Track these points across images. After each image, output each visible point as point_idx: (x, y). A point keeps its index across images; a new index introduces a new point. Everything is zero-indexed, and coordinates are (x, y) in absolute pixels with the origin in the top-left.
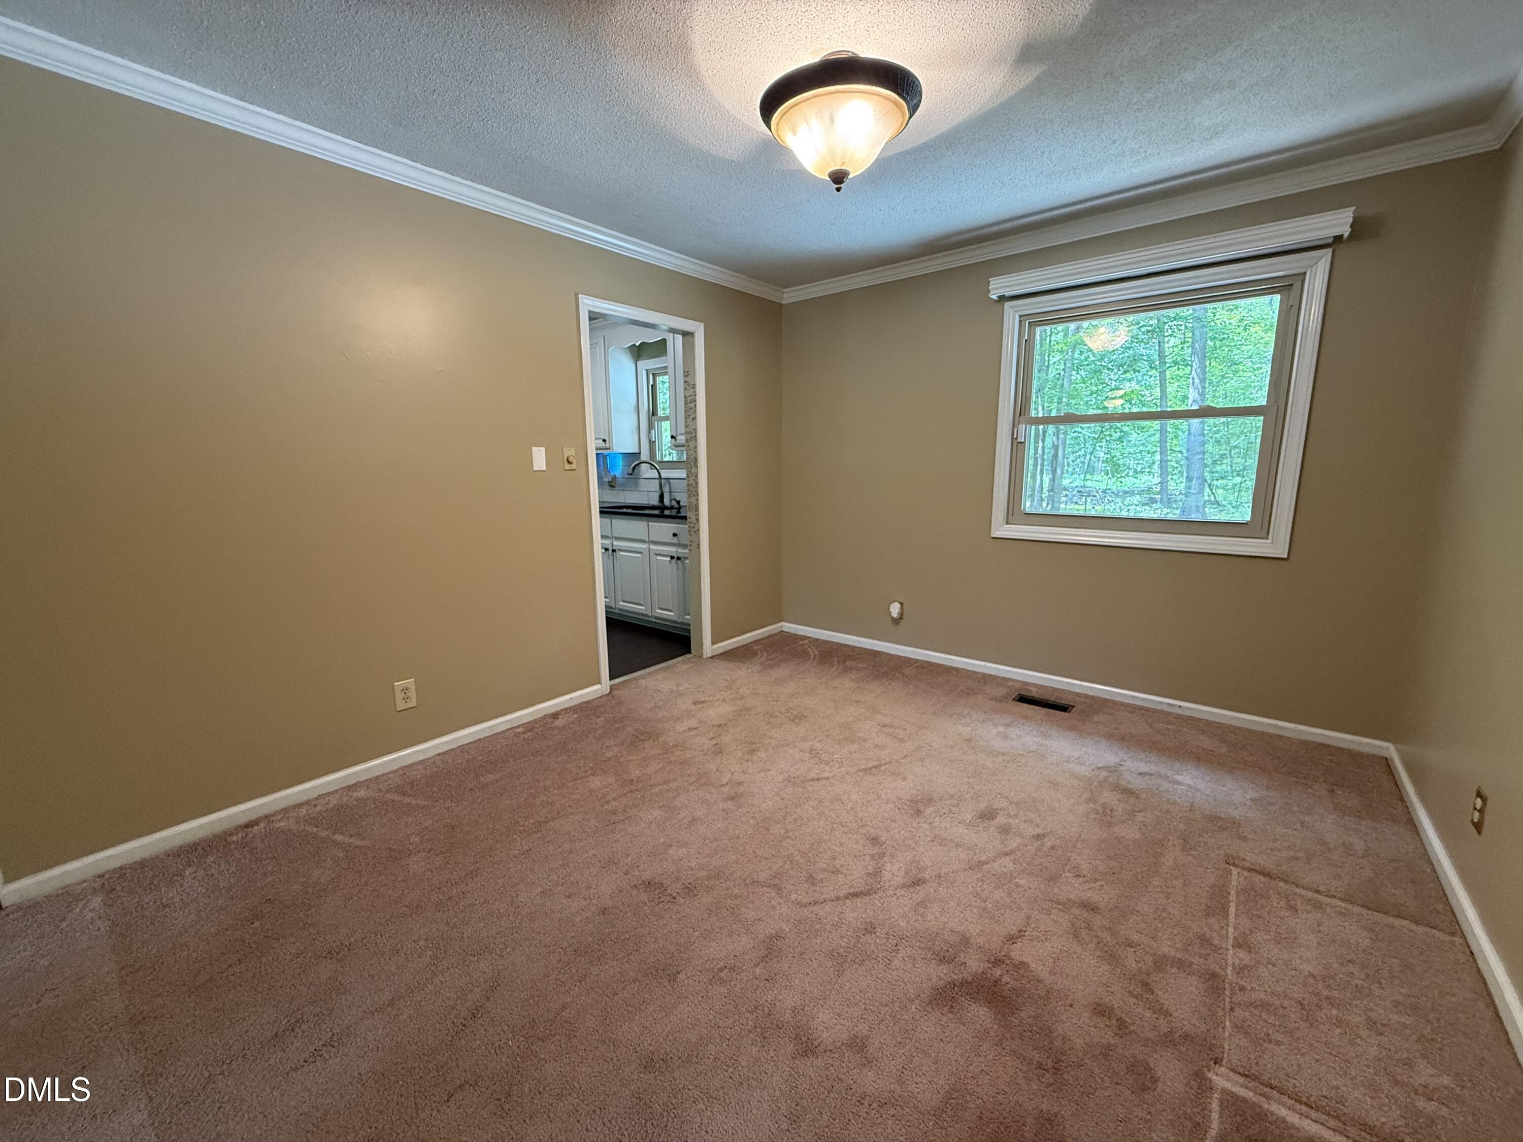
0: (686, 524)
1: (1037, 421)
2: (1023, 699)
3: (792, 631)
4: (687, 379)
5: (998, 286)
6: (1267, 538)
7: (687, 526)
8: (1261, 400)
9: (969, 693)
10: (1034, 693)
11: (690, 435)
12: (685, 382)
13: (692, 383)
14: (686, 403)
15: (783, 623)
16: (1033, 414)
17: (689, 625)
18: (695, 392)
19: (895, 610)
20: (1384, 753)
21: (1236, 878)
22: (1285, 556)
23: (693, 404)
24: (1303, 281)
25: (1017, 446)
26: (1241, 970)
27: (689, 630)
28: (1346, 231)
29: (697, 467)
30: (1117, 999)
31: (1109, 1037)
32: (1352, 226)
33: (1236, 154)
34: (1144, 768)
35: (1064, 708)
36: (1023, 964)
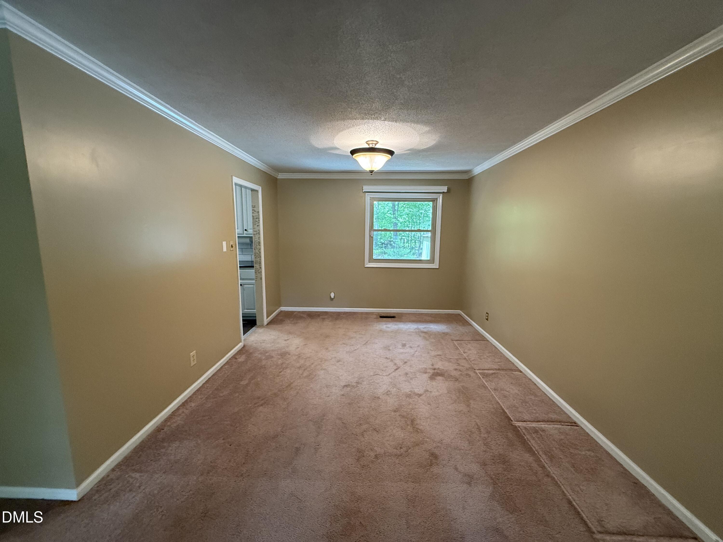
0: (253, 269)
1: (376, 230)
2: (382, 317)
3: (286, 310)
4: (254, 209)
5: (366, 188)
6: (434, 263)
7: (254, 270)
8: (430, 228)
9: (366, 318)
10: (383, 315)
11: (256, 232)
12: (253, 210)
13: (257, 211)
14: (253, 219)
15: (281, 307)
16: (374, 228)
17: (255, 314)
18: (259, 215)
19: (332, 295)
20: (459, 313)
21: (456, 343)
22: (438, 268)
23: (257, 220)
24: (437, 200)
25: (371, 238)
26: (468, 356)
27: (256, 316)
28: (446, 191)
29: (260, 245)
30: (456, 367)
31: (460, 373)
32: (447, 190)
33: (428, 170)
34: (424, 327)
35: (393, 317)
36: (439, 368)
